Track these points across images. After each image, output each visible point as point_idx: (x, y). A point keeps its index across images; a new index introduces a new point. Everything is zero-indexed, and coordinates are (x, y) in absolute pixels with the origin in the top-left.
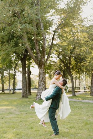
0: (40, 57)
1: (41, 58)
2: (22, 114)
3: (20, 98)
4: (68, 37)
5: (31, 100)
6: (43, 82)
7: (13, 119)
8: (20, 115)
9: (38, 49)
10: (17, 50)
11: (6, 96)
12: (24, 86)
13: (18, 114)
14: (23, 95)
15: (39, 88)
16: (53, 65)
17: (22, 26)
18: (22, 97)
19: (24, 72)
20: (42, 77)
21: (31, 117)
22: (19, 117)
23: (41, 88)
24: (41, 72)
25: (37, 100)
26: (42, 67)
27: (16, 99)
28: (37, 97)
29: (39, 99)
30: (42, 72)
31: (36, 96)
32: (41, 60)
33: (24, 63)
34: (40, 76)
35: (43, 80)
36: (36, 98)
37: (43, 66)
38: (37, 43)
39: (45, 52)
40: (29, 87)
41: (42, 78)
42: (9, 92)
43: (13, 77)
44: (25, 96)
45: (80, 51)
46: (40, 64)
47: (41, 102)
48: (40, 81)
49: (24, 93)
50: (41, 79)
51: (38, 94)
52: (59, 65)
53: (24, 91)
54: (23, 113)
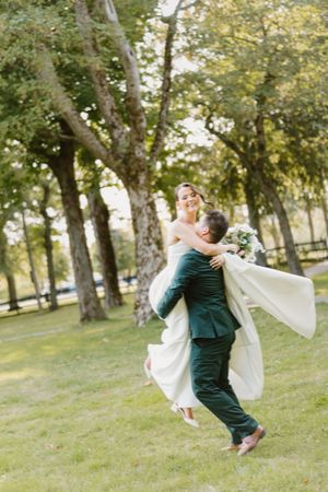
0: (124, 143)
1: (127, 144)
2: (62, 398)
3: (75, 327)
4: (236, 34)
5: (116, 327)
6: (154, 247)
7: (13, 427)
8: (52, 404)
9: (112, 110)
10: (15, 126)
11: (22, 327)
12: (83, 275)
13: (44, 402)
14: (84, 310)
15: (143, 272)
16: (198, 163)
17: (13, 21)
18: (82, 320)
19: (74, 214)
20: (146, 225)
21: (95, 406)
22: (41, 416)
23: (149, 272)
24: (137, 204)
25: (141, 323)
26: (138, 182)
27: (59, 334)
28: (140, 311)
29: (149, 318)
30: (141, 203)
31: (136, 307)
32: (130, 154)
33: (65, 177)
34: (138, 221)
35: (153, 235)
36: (135, 314)
37: (142, 178)
38: (102, 85)
39: (143, 117)
40: (110, 275)
41: (149, 229)
42: (36, 307)
43: (43, 240)
44: (93, 314)
45: (298, 85)
46: (129, 170)
47: (157, 331)
48: (140, 243)
49: (87, 303)
50: (143, 232)
51: (143, 297)
52: (223, 162)
53: (87, 295)
54: (65, 392)
